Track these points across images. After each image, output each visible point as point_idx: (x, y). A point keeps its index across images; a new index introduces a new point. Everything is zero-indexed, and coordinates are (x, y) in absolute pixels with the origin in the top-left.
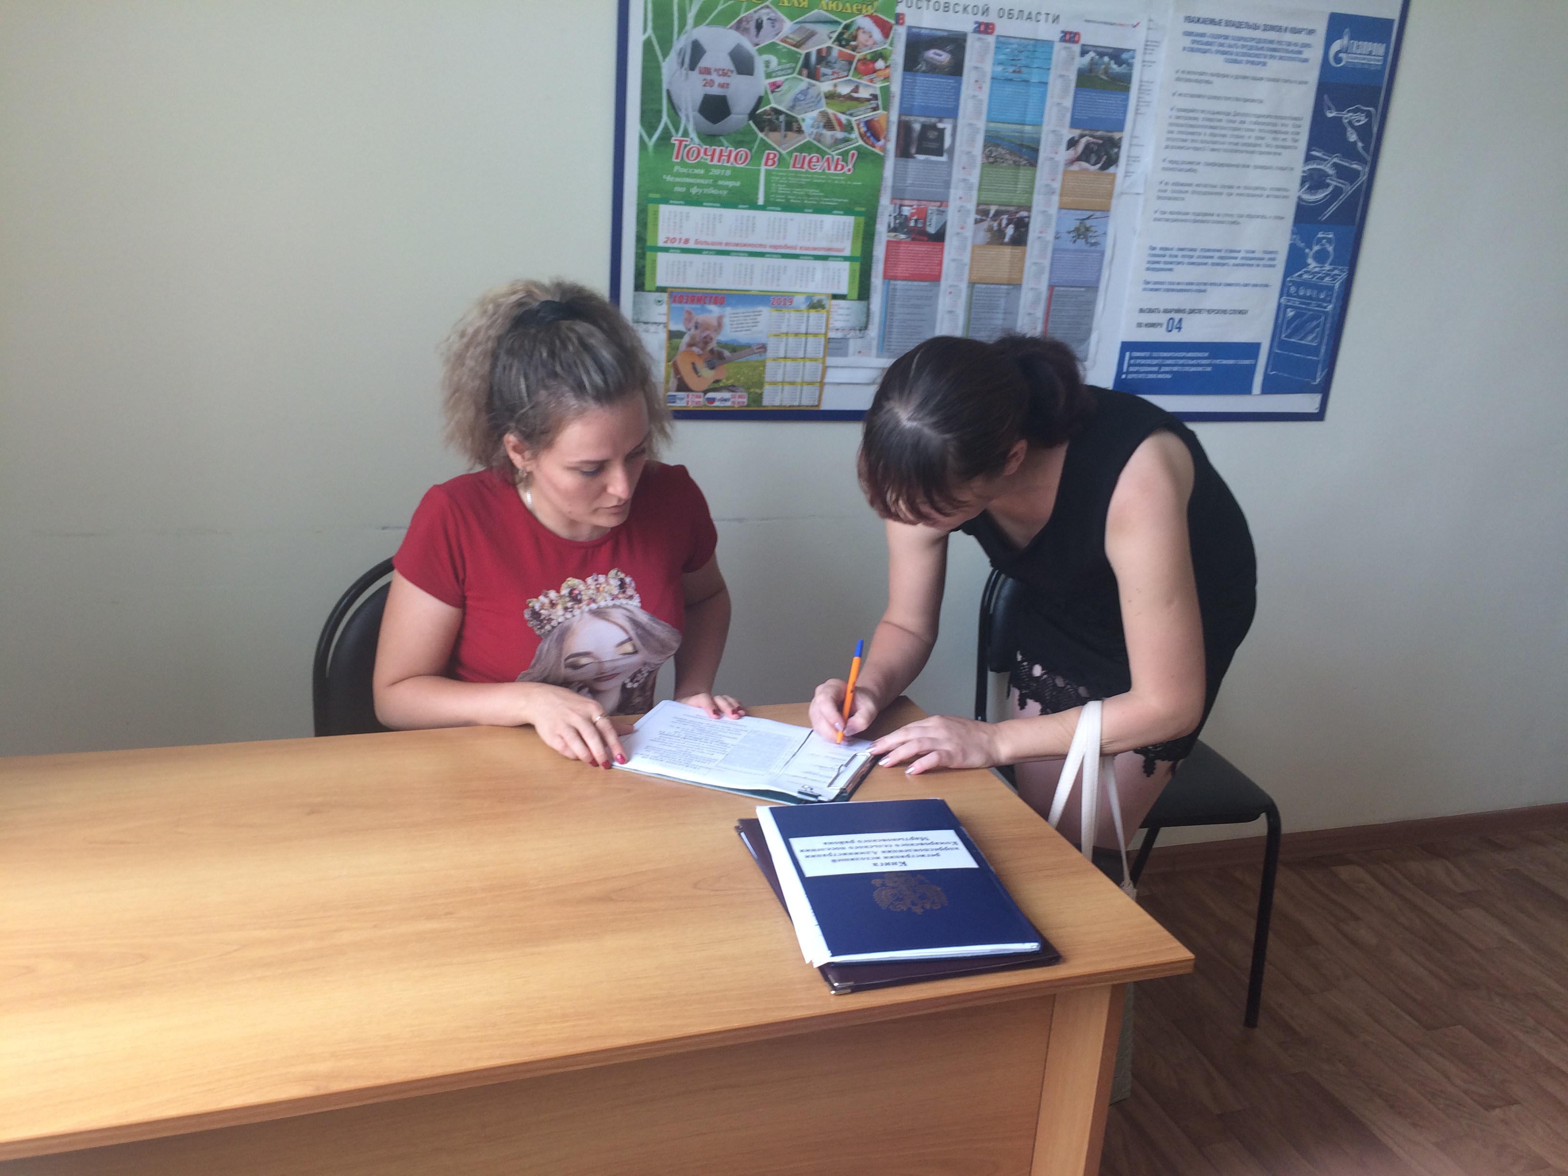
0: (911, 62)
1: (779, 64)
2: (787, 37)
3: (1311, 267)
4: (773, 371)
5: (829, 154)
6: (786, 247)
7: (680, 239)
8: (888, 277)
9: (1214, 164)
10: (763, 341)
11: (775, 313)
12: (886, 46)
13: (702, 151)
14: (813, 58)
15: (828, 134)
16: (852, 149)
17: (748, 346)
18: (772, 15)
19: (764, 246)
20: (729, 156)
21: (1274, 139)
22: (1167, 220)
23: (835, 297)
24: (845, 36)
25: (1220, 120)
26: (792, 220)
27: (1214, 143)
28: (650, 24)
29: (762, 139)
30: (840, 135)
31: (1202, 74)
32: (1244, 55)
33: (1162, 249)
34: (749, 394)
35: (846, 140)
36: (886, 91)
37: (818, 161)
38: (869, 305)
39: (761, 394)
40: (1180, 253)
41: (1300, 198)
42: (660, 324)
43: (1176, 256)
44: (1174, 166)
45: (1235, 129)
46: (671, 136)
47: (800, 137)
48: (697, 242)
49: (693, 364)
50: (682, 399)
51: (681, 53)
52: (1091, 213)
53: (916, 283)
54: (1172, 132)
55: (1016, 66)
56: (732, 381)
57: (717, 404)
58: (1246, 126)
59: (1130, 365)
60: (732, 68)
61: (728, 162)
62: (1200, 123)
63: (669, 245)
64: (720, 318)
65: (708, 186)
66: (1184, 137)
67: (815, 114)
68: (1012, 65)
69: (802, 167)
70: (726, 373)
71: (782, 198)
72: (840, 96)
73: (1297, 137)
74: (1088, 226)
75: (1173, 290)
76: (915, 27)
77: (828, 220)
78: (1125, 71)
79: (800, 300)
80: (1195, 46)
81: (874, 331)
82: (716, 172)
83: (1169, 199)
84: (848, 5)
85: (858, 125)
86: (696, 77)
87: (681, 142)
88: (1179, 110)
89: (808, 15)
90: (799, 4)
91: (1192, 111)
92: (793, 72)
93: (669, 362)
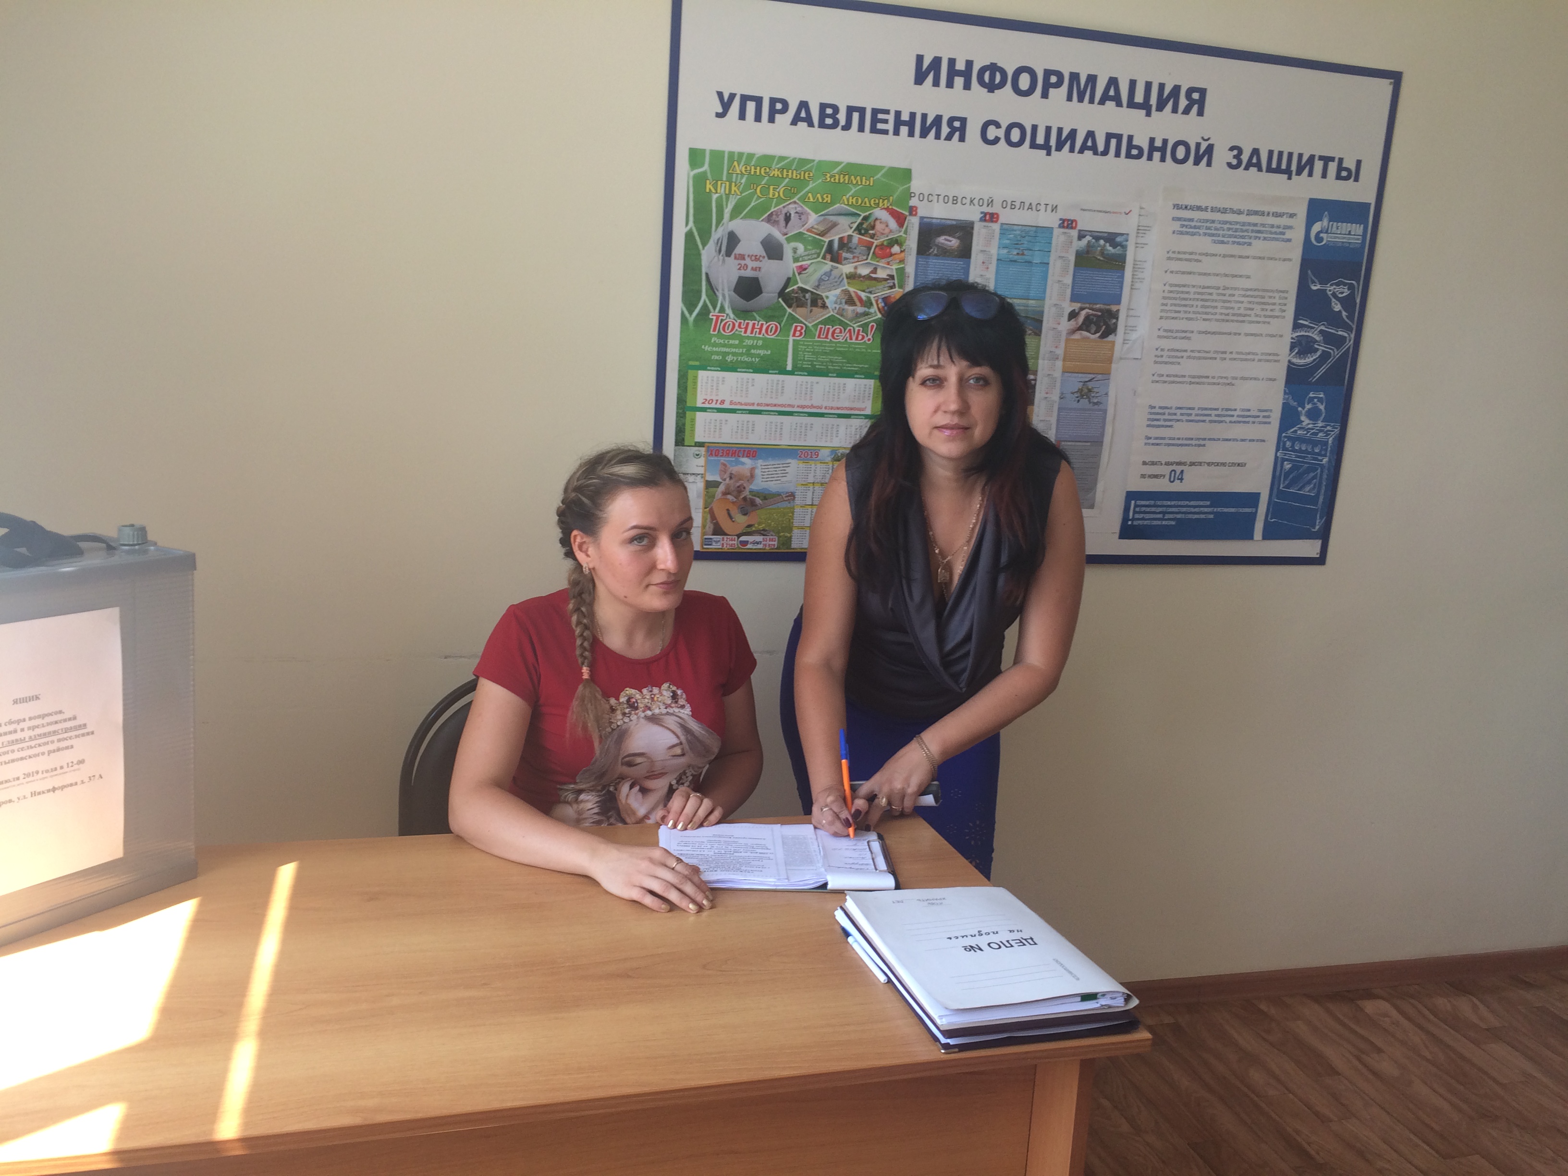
0: (924, 247)
1: (806, 250)
2: (812, 228)
3: (1304, 424)
4: (801, 517)
5: (851, 326)
6: (812, 406)
7: (717, 400)
9: (1206, 333)
10: (792, 490)
11: (802, 465)
12: (902, 234)
13: (737, 325)
14: (836, 245)
15: (850, 309)
16: (870, 322)
17: (778, 494)
18: (799, 209)
19: (793, 406)
20: (761, 329)
21: (1263, 310)
22: (1165, 382)
24: (864, 226)
25: (1211, 294)
26: (817, 383)
27: (1206, 313)
28: (691, 218)
29: (790, 314)
30: (860, 309)
31: (1191, 253)
32: (1230, 236)
33: (1160, 408)
34: (779, 537)
35: (866, 314)
36: (901, 272)
37: (841, 332)
39: (791, 538)
40: (1179, 412)
41: (1289, 361)
42: (699, 474)
43: (1175, 414)
44: (1170, 334)
45: (1224, 301)
46: (710, 312)
47: (825, 312)
48: (731, 403)
49: (728, 510)
50: (717, 542)
51: (719, 242)
52: (1093, 376)
54: (1166, 305)
55: (1019, 249)
56: (764, 525)
57: (749, 546)
58: (1236, 298)
59: (1135, 512)
60: (764, 254)
61: (760, 333)
62: (1192, 296)
63: (707, 405)
64: (752, 470)
65: (742, 354)
66: (1177, 309)
67: (838, 292)
68: (1016, 249)
69: (826, 337)
70: (758, 518)
71: (808, 365)
72: (860, 276)
73: (1284, 308)
74: (1090, 387)
75: (1173, 445)
76: (926, 217)
77: (850, 383)
78: (1120, 252)
79: (825, 453)
80: (1184, 229)
82: (749, 342)
83: (1166, 363)
84: (866, 200)
85: (877, 301)
86: (731, 262)
87: (718, 317)
88: (1171, 285)
89: (831, 208)
90: (823, 199)
91: (1184, 286)
92: (818, 257)
93: (706, 508)
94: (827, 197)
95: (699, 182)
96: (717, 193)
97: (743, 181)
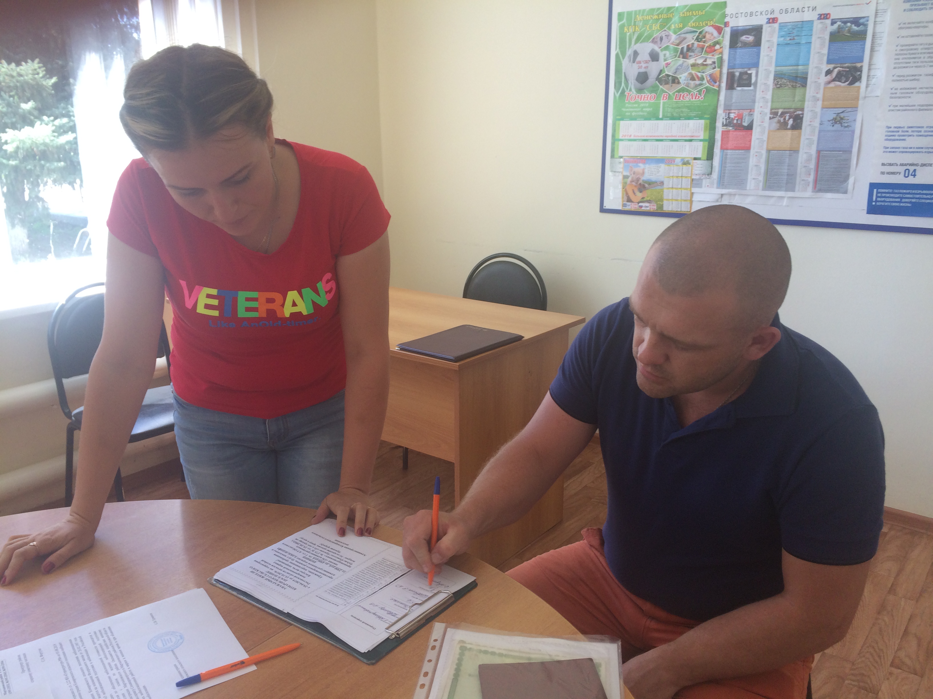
0: (734, 43)
1: (670, 54)
2: (673, 42)
4: (668, 194)
5: (693, 92)
6: (672, 136)
7: (628, 135)
8: (723, 148)
10: (662, 180)
11: (666, 166)
12: (720, 38)
14: (685, 50)
15: (692, 82)
16: (703, 89)
17: (656, 182)
18: (667, 34)
19: (663, 136)
20: (648, 98)
22: (899, 110)
23: (695, 159)
24: (700, 37)
26: (674, 123)
28: (618, 47)
29: (661, 89)
30: (697, 82)
31: (919, 23)
33: (895, 127)
34: (657, 204)
35: (700, 85)
36: (721, 60)
37: (687, 96)
38: (712, 162)
39: (662, 205)
40: (910, 130)
42: (620, 172)
43: (907, 131)
44: (902, 78)
46: (625, 92)
47: (679, 86)
48: (634, 136)
51: (630, 57)
52: (844, 109)
53: (737, 151)
54: (898, 59)
55: (791, 36)
56: (649, 198)
57: (643, 208)
59: (877, 197)
60: (650, 59)
61: (647, 100)
62: (920, 51)
63: (623, 138)
64: (644, 170)
65: (639, 111)
66: (908, 61)
68: (789, 36)
69: (680, 99)
70: (648, 194)
71: (670, 114)
72: (698, 64)
74: (842, 116)
75: (906, 152)
76: (734, 27)
77: (691, 122)
78: (863, 29)
79: (678, 161)
80: (913, 7)
81: (715, 175)
82: (642, 105)
83: (899, 98)
84: (701, 23)
85: (706, 77)
86: (635, 66)
87: (629, 93)
88: (902, 46)
89: (682, 31)
90: (678, 26)
91: (913, 45)
92: (676, 57)
93: (623, 189)
94: (680, 25)
95: (622, 28)
96: (629, 32)
97: (641, 24)
